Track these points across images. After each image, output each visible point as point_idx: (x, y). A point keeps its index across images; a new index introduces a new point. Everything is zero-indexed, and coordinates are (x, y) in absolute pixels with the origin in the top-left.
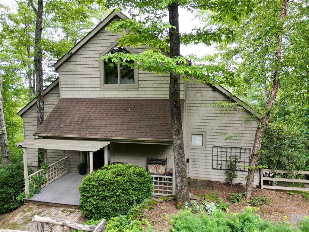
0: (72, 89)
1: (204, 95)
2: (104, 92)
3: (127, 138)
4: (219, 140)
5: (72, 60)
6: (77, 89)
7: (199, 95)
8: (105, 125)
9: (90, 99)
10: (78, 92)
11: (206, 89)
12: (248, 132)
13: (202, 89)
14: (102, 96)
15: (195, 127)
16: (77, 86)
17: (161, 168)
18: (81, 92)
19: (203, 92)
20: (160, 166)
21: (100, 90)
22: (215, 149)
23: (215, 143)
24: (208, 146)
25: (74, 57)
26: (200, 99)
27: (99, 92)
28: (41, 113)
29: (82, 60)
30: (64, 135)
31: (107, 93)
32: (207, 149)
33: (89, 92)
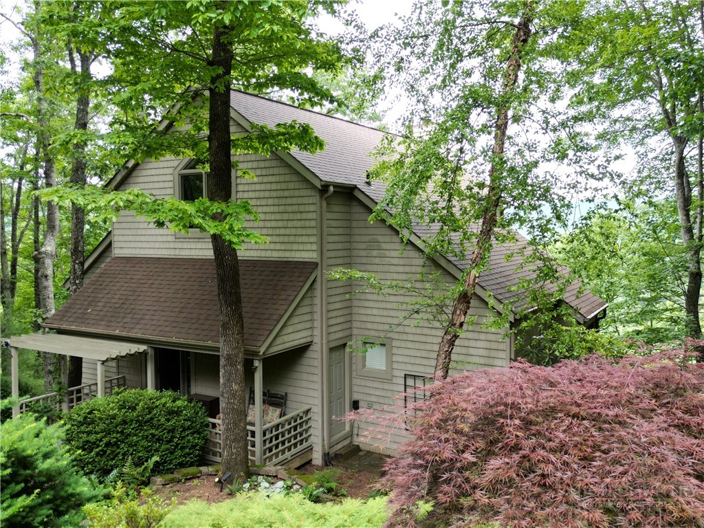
0: (130, 238)
1: (386, 252)
2: (180, 245)
3: (174, 340)
4: (418, 361)
5: (131, 180)
6: (138, 238)
7: (375, 253)
8: (153, 313)
9: (159, 260)
10: (140, 245)
11: (387, 239)
12: (480, 344)
13: (380, 238)
14: (177, 252)
15: (369, 326)
16: (139, 232)
17: (270, 413)
18: (144, 245)
19: (384, 246)
20: (271, 408)
21: (174, 240)
22: (410, 382)
23: (410, 367)
24: (396, 373)
25: (134, 174)
26: (377, 261)
27: (172, 245)
28: (76, 284)
29: (146, 179)
30: (83, 329)
31: (185, 245)
32: (394, 381)
33: (157, 245)
